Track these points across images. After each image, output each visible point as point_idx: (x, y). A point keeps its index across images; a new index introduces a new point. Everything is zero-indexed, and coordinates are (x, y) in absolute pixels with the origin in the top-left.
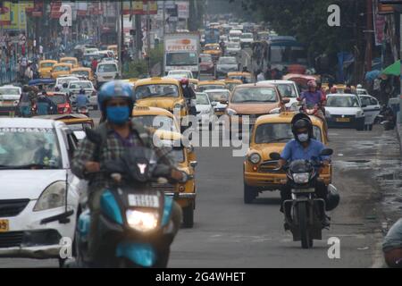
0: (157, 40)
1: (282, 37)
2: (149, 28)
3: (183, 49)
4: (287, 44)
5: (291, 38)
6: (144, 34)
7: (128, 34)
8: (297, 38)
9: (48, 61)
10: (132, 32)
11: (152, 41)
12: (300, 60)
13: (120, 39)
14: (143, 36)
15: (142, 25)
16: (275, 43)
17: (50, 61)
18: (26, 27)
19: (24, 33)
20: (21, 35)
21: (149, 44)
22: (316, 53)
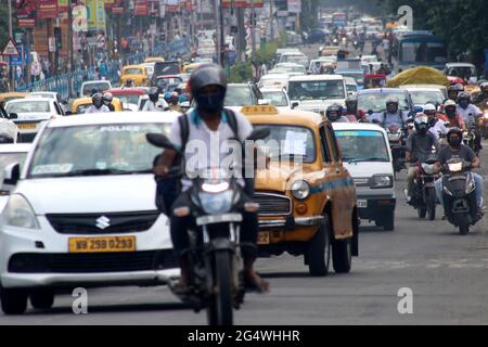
0: (263, 39)
1: (415, 32)
2: (254, 24)
4: (423, 40)
5: (426, 32)
6: (248, 31)
8: (434, 33)
10: (233, 29)
11: (258, 39)
14: (246, 34)
15: (246, 20)
16: (408, 39)
18: (104, 26)
19: (103, 34)
20: (100, 36)
21: (254, 44)
22: (457, 50)
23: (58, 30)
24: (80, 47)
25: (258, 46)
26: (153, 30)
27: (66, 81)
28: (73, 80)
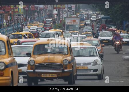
0: (65, 17)
1: (105, 16)
2: (63, 13)
3: (73, 24)
4: (107, 18)
5: (108, 16)
6: (61, 15)
7: (56, 15)
8: (110, 16)
9: (30, 24)
10: (57, 14)
11: (64, 17)
12: (111, 23)
13: (53, 17)
14: (60, 16)
15: (60, 12)
16: (103, 18)
17: (31, 24)
18: (23, 13)
19: (23, 15)
20: (22, 16)
21: (62, 18)
22: (116, 21)
23: (11, 14)
24: (16, 19)
25: (64, 19)
26: (36, 14)
27: (12, 28)
28: (14, 28)
